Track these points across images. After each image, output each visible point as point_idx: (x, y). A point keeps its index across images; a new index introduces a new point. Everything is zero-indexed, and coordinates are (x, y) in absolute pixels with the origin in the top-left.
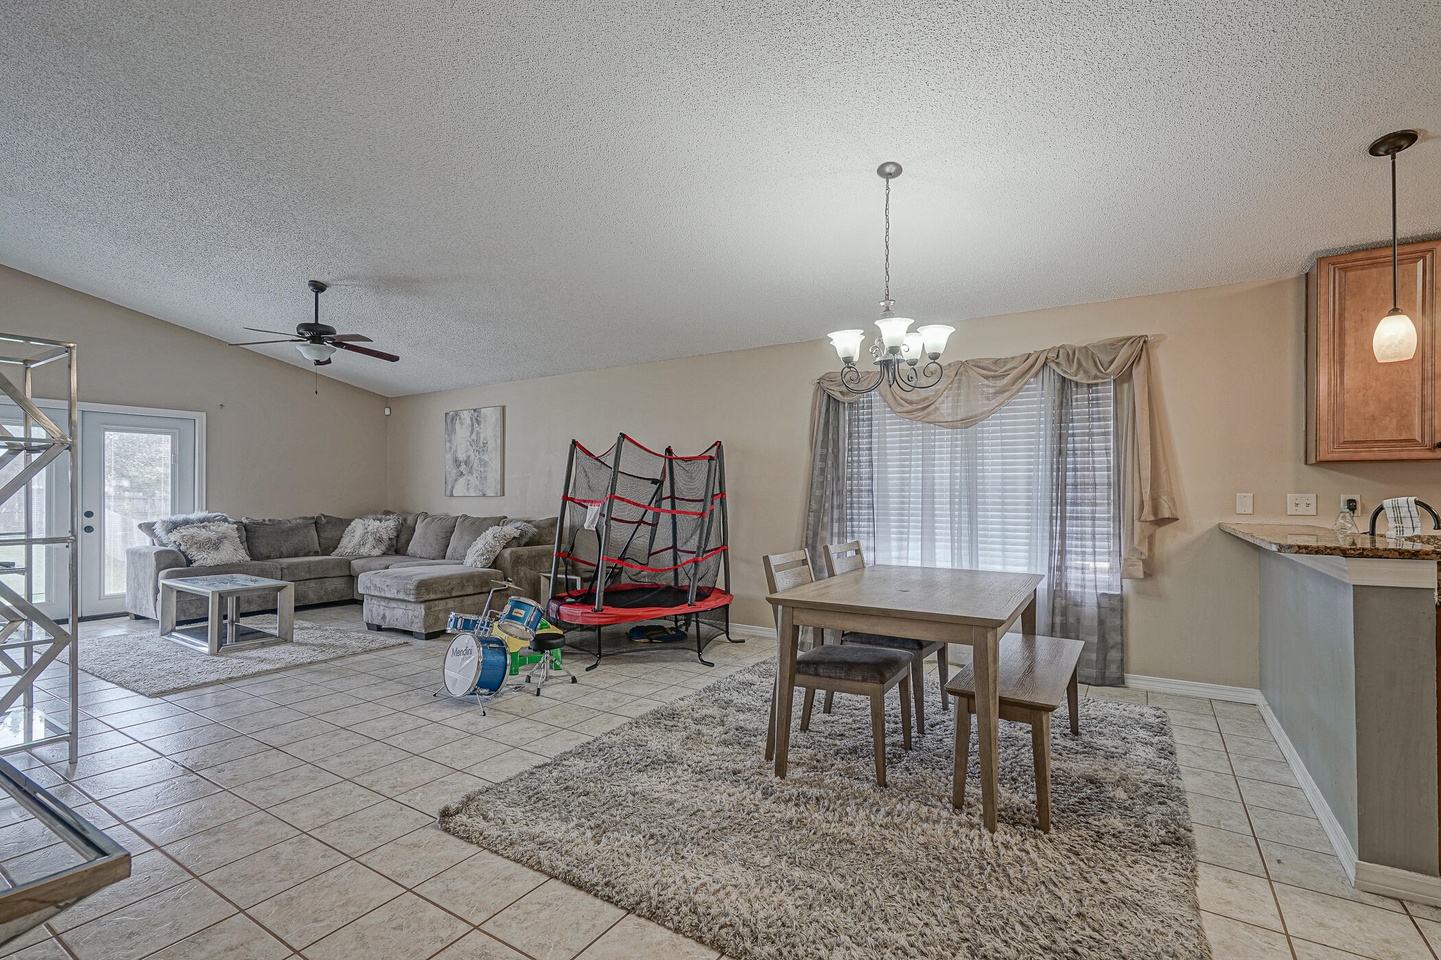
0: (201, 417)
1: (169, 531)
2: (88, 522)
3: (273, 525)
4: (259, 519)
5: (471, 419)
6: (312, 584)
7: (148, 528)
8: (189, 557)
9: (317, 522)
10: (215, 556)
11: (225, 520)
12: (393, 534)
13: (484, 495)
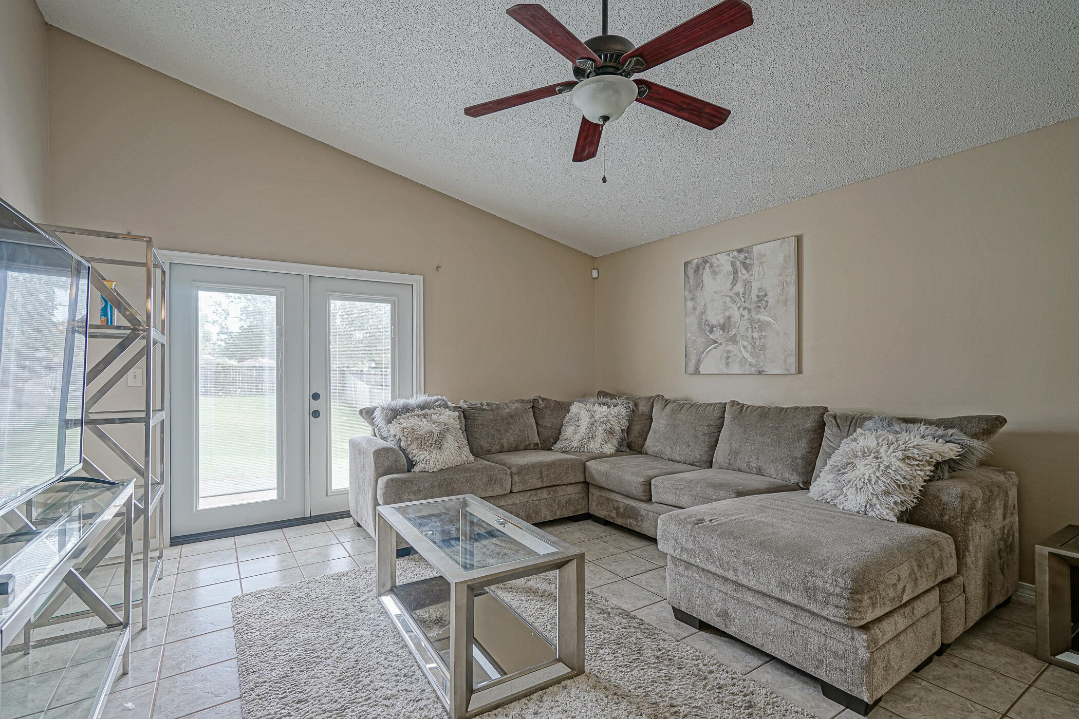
0: (417, 281)
1: (389, 421)
2: (316, 405)
3: (492, 410)
4: (477, 402)
5: (733, 264)
6: (544, 494)
7: (368, 414)
8: (410, 456)
9: (534, 406)
10: (438, 457)
11: (446, 406)
12: (625, 425)
13: (760, 373)
